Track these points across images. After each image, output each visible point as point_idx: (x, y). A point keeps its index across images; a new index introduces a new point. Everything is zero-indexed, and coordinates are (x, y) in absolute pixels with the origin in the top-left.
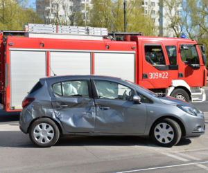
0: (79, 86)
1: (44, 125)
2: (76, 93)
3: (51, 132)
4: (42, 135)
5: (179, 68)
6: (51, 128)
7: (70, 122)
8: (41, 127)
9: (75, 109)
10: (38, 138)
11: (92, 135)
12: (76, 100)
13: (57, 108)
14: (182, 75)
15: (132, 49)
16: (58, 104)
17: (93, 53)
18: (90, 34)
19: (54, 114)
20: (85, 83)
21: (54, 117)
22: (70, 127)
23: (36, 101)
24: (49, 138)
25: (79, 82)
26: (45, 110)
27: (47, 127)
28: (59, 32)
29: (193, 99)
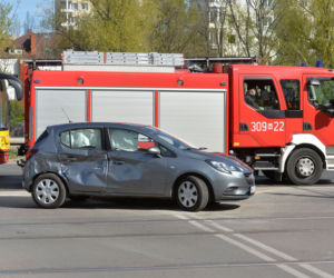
0: (92, 135)
1: (48, 182)
2: (88, 144)
3: (56, 190)
4: (45, 194)
5: (305, 115)
6: (55, 185)
7: (78, 179)
8: (44, 183)
9: (85, 163)
10: (41, 196)
11: (104, 195)
12: (86, 153)
13: (64, 161)
14: (309, 127)
15: (221, 86)
16: (65, 157)
17: (156, 91)
18: (156, 63)
19: (61, 168)
20: (98, 132)
21: (60, 172)
22: (78, 185)
23: (40, 152)
24: (54, 197)
25: (92, 131)
26: (50, 164)
27: (52, 184)
28: (108, 62)
29: (328, 166)
